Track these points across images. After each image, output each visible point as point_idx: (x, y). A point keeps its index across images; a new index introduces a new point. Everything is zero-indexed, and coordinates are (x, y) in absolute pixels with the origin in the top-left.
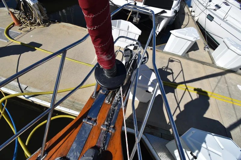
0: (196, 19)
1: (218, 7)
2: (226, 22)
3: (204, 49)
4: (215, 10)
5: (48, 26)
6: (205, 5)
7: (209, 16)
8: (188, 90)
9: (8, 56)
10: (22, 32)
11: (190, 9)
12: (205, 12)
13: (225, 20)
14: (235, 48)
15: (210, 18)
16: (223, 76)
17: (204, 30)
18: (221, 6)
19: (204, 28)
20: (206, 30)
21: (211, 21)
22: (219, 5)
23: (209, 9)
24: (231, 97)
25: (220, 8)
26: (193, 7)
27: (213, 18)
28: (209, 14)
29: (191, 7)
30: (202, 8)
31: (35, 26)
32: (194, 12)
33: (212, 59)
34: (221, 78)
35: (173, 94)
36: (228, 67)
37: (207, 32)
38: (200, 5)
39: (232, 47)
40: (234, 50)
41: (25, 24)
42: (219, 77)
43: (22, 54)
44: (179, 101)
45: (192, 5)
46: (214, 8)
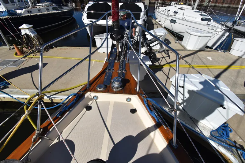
0: (163, 25)
1: (176, 13)
2: (185, 20)
3: (175, 42)
4: (174, 15)
5: (47, 51)
6: (166, 14)
7: (172, 20)
8: (172, 67)
9: (21, 76)
10: (26, 58)
11: (157, 20)
12: (168, 18)
13: (184, 19)
14: (195, 33)
15: (173, 21)
16: (196, 54)
17: (173, 32)
18: (178, 11)
19: (172, 30)
20: (175, 31)
21: (175, 23)
22: (176, 11)
23: (170, 16)
24: (205, 64)
25: (177, 13)
26: (158, 18)
27: (175, 21)
28: (171, 19)
29: (157, 19)
30: (165, 17)
31: (36, 53)
32: (160, 21)
33: (183, 46)
34: (194, 56)
35: (162, 72)
36: (197, 48)
37: (175, 32)
38: (163, 16)
39: (192, 33)
40: (194, 34)
41: (27, 53)
42: (192, 56)
43: (33, 72)
44: (168, 74)
45: (156, 17)
46: (174, 14)
